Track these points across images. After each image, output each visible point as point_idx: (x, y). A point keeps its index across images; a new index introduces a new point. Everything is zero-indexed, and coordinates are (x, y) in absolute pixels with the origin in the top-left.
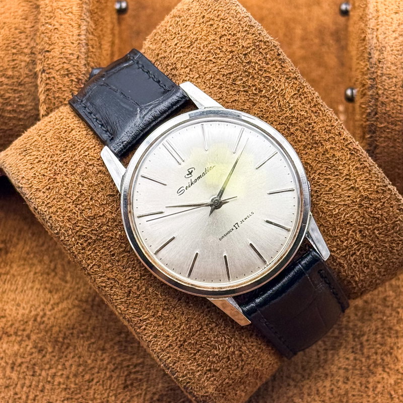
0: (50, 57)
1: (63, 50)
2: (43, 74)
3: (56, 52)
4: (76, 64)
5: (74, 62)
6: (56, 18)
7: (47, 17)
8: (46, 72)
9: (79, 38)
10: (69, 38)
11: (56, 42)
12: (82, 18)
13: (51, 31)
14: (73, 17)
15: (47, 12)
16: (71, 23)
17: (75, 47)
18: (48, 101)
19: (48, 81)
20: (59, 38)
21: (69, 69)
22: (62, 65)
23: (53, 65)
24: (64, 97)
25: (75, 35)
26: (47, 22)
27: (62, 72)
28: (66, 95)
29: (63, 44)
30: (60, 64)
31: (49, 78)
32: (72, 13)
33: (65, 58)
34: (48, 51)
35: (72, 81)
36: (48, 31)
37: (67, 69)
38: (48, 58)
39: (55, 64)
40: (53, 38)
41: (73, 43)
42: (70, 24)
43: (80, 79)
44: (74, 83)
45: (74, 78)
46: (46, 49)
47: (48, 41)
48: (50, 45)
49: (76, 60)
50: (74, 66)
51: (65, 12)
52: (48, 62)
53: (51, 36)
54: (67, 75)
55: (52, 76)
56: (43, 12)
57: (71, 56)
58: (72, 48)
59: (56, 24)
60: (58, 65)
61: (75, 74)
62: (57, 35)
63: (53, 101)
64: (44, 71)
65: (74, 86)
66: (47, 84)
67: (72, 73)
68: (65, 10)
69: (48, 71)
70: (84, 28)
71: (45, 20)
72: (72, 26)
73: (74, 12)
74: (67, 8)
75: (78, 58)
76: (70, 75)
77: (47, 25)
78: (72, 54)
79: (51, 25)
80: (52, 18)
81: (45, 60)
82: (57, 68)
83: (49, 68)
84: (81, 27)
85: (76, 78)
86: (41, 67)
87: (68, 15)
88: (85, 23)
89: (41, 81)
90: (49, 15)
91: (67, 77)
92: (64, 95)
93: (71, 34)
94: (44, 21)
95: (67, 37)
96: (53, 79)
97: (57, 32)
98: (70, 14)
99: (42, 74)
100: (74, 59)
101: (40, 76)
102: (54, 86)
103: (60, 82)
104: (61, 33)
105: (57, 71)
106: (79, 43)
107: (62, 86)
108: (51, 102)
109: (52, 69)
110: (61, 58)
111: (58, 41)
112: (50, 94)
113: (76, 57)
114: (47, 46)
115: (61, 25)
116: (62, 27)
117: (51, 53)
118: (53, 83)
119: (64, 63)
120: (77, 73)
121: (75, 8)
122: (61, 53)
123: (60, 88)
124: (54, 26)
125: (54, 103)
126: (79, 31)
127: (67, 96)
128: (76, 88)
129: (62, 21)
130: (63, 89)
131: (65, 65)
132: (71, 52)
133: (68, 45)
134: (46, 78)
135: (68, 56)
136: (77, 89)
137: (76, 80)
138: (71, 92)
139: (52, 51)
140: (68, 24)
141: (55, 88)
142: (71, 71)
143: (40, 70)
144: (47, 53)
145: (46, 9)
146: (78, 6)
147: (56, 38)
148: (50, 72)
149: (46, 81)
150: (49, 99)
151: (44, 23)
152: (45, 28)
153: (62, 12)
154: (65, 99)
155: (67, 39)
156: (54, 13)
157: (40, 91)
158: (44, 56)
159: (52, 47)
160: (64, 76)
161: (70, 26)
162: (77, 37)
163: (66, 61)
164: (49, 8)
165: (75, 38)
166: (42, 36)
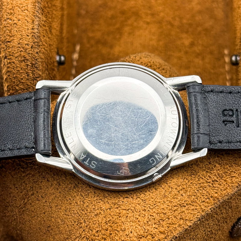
0: (11, 46)
1: (21, 41)
2: (6, 60)
3: (15, 43)
4: (31, 52)
5: (29, 51)
6: (15, 14)
7: (9, 13)
8: (8, 58)
9: (33, 31)
10: (25, 31)
11: (15, 35)
12: (35, 15)
13: (11, 25)
14: (28, 14)
15: (8, 9)
16: (27, 18)
17: (30, 39)
18: (9, 80)
19: (9, 65)
20: (17, 31)
21: (25, 56)
22: (20, 53)
23: (13, 53)
24: (22, 77)
25: (29, 28)
26: (8, 17)
27: (20, 59)
28: (23, 75)
29: (20, 36)
30: (18, 52)
31: (10, 63)
32: (27, 10)
33: (22, 47)
34: (9, 42)
35: (28, 65)
36: (9, 26)
37: (24, 56)
38: (9, 47)
39: (15, 52)
40: (12, 31)
41: (28, 36)
42: (26, 20)
43: (33, 64)
44: (29, 67)
45: (29, 63)
46: (7, 40)
47: (9, 34)
48: (11, 37)
49: (31, 49)
50: (29, 53)
51: (22, 9)
52: (9, 50)
53: (11, 29)
54: (24, 60)
55: (12, 61)
56: (6, 9)
57: (27, 46)
58: (27, 40)
59: (15, 19)
60: (16, 53)
61: (30, 60)
62: (16, 29)
63: (13, 80)
64: (6, 57)
65: (29, 69)
66: (8, 67)
67: (27, 60)
68: (22, 7)
69: (9, 57)
70: (37, 23)
71: (7, 15)
72: (27, 21)
73: (29, 9)
74: (24, 5)
75: (32, 47)
76: (26, 61)
77: (8, 20)
78: (28, 44)
79: (11, 20)
80: (12, 15)
81: (7, 48)
82: (16, 55)
83: (10, 55)
84: (34, 22)
85: (31, 63)
86: (4, 54)
87: (25, 11)
88: (38, 19)
89: (4, 65)
90: (9, 11)
91: (23, 62)
92: (21, 76)
93: (26, 28)
94: (6, 17)
95: (24, 31)
96: (13, 63)
97: (16, 26)
98: (26, 11)
99: (4, 59)
100: (29, 48)
101: (3, 61)
102: (14, 69)
103: (19, 65)
104: (18, 27)
105: (16, 57)
106: (33, 36)
107: (20, 69)
108: (12, 81)
109: (12, 55)
110: (19, 47)
111: (16, 34)
112: (11, 75)
113: (30, 47)
114: (8, 38)
115: (19, 20)
116: (20, 22)
117: (11, 43)
118: (13, 67)
119: (21, 51)
120: (32, 59)
121: (30, 6)
122: (19, 43)
123: (19, 70)
124: (14, 21)
125: (14, 82)
126: (33, 26)
127: (24, 77)
128: (31, 70)
129: (20, 17)
130: (21, 71)
131: (22, 53)
132: (26, 42)
133: (24, 37)
134: (8, 63)
135: (24, 46)
136: (31, 72)
137: (30, 65)
138: (27, 73)
139: (12, 41)
140: (24, 20)
141: (14, 70)
142: (27, 58)
143: (3, 56)
144: (9, 43)
145: (8, 7)
146: (33, 4)
147: (15, 31)
148: (11, 58)
149: (8, 65)
150: (10, 79)
151: (6, 19)
152: (6, 23)
153: (19, 10)
154: (22, 79)
155: (24, 32)
156: (14, 10)
157: (3, 72)
158: (6, 46)
159: (12, 38)
160: (21, 61)
161: (26, 21)
162: (31, 30)
163: (22, 49)
164: (10, 6)
165: (30, 31)
166: (5, 29)
